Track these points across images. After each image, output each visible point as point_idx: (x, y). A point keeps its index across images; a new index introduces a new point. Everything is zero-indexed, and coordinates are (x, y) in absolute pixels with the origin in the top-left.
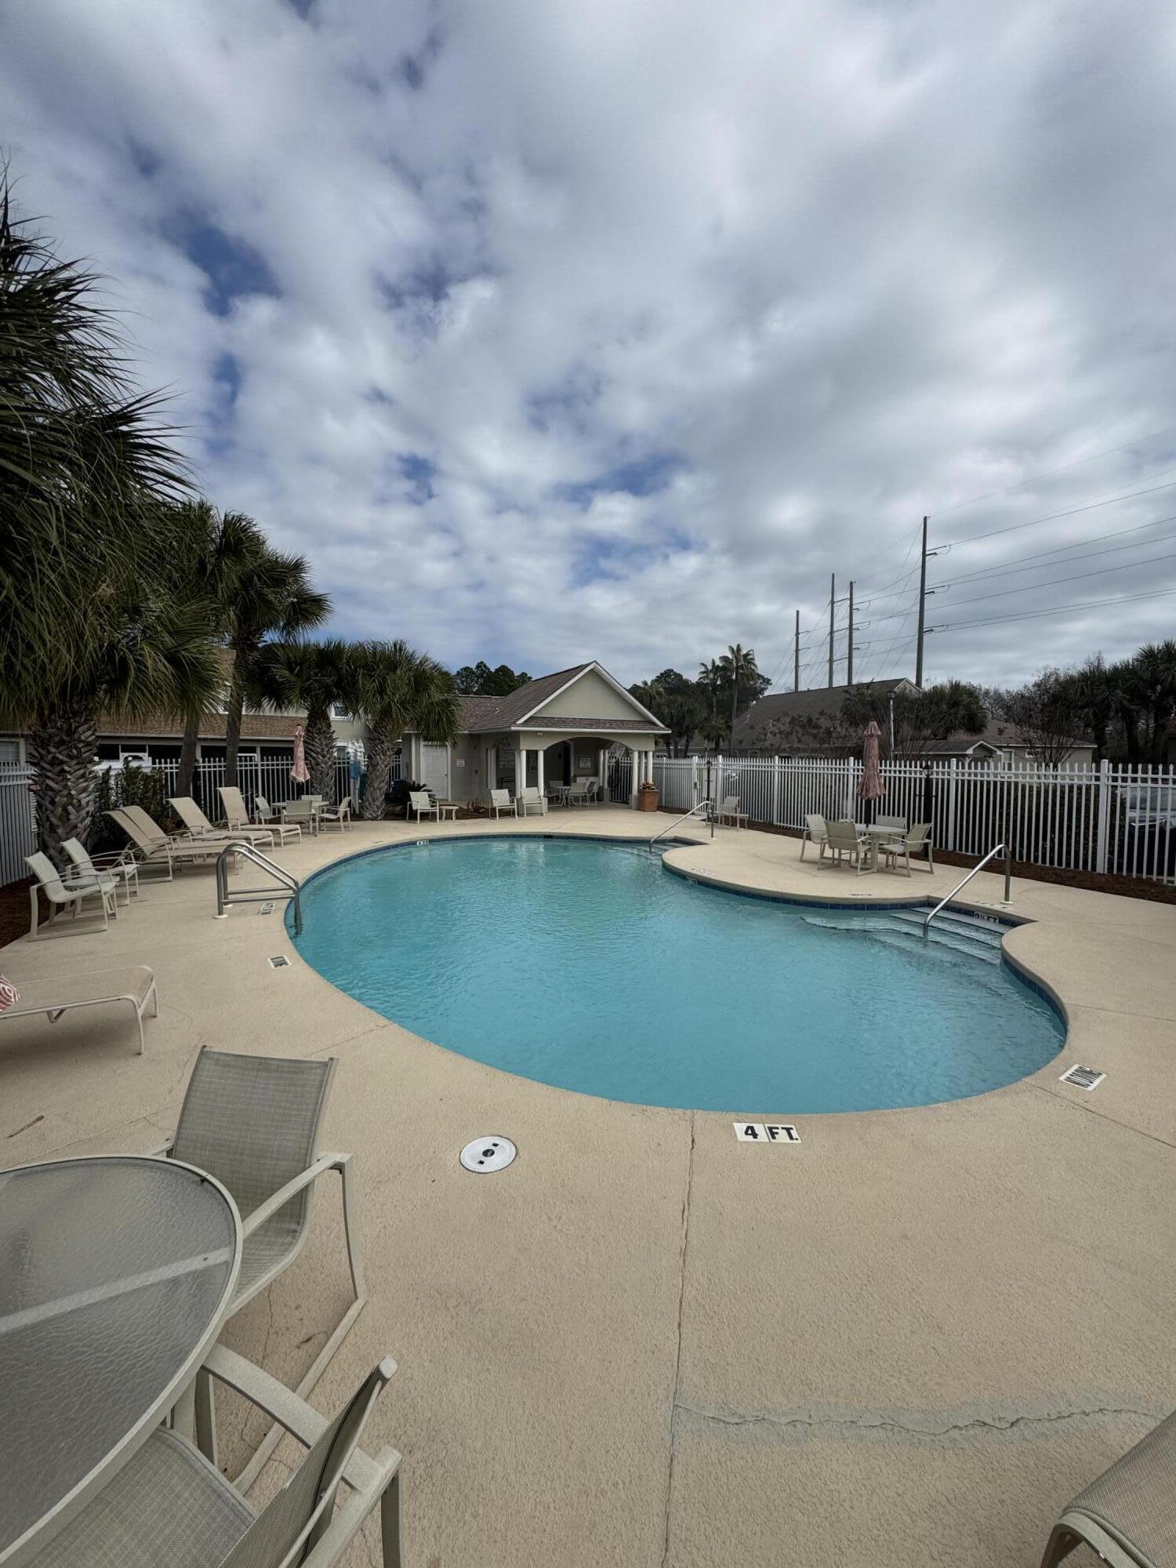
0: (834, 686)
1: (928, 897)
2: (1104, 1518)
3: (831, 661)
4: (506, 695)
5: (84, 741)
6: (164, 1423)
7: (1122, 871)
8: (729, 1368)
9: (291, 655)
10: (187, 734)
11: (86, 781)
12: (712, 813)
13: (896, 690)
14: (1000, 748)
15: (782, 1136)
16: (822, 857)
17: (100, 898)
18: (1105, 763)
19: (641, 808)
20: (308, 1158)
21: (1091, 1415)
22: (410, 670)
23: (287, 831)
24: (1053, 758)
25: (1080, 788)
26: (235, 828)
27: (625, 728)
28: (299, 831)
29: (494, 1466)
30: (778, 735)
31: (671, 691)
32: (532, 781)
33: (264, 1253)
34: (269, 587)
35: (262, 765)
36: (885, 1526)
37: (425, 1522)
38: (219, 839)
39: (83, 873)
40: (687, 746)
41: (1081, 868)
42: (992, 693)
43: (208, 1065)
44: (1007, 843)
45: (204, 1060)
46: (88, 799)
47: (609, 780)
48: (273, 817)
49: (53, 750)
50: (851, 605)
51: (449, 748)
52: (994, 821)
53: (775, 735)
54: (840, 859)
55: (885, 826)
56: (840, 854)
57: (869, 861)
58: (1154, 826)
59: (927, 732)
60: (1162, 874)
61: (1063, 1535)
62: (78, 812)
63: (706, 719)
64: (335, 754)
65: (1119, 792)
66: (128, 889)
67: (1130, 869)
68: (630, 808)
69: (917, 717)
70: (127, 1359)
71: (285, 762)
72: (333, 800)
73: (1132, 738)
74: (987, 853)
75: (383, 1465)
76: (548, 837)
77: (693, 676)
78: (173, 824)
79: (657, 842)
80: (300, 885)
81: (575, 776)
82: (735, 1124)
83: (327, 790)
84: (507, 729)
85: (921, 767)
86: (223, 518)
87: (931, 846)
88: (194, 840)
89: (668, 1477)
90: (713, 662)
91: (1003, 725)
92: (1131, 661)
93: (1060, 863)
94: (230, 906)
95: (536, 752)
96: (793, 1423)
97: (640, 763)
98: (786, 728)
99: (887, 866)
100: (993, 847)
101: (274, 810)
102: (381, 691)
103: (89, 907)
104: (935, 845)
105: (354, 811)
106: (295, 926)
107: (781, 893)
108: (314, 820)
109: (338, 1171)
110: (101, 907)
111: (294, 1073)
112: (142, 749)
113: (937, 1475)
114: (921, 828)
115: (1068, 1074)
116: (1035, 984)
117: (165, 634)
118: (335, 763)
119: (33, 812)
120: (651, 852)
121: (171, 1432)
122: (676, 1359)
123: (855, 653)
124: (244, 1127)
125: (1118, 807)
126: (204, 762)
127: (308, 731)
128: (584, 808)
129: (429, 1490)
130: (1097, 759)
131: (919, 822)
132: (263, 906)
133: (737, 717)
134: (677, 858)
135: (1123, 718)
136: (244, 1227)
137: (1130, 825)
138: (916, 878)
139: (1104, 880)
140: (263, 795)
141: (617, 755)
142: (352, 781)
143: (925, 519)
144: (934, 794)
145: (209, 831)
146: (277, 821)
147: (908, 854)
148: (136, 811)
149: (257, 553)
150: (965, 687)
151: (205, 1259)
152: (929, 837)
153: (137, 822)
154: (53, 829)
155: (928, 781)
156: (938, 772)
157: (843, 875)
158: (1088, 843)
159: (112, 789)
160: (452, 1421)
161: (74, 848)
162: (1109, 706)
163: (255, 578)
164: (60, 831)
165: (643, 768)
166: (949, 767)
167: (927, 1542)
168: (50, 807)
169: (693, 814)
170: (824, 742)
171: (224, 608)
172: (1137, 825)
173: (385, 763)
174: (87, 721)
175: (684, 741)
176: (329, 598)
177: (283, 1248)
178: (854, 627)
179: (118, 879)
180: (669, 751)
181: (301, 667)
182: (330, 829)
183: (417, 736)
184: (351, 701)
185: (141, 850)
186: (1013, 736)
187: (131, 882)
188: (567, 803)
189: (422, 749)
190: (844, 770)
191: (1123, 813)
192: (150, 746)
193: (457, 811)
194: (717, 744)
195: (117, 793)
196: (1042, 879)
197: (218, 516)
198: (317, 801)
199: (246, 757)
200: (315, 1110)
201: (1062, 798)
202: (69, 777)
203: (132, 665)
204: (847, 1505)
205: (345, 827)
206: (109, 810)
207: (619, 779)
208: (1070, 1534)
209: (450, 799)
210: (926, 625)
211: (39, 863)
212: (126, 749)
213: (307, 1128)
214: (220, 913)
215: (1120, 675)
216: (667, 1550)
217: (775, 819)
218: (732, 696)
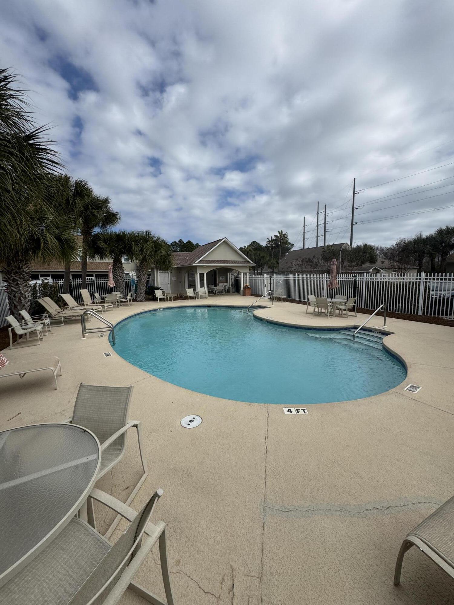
0: (319, 246)
1: (355, 325)
2: (422, 537)
3: (317, 237)
4: (191, 251)
5: (25, 272)
6: (75, 516)
7: (428, 314)
8: (284, 493)
9: (105, 237)
10: (66, 269)
11: (27, 287)
12: (272, 296)
13: (343, 247)
14: (382, 269)
15: (301, 412)
16: (314, 311)
17: (36, 333)
18: (423, 273)
19: (244, 295)
20: (124, 423)
21: (415, 504)
22: (153, 242)
23: (107, 306)
24: (402, 272)
25: (413, 283)
26: (87, 305)
27: (238, 264)
28: (112, 306)
29: (198, 529)
30: (297, 266)
31: (255, 249)
32: (202, 285)
33: (109, 457)
34: (95, 209)
35: (96, 281)
36: (342, 544)
37: (174, 548)
38: (81, 310)
39: (29, 323)
40: (262, 271)
41: (412, 313)
42: (379, 248)
43: (84, 390)
44: (385, 304)
45: (82, 388)
46: (28, 295)
47: (232, 284)
48: (101, 301)
49: (13, 275)
50: (325, 214)
51: (169, 274)
52: (380, 296)
53: (296, 265)
54: (321, 312)
55: (338, 299)
56: (321, 310)
57: (332, 313)
58: (441, 297)
59: (354, 264)
60: (443, 315)
61: (407, 543)
62: (25, 299)
63: (269, 260)
64: (125, 276)
65: (428, 284)
66: (47, 329)
67: (431, 314)
68: (240, 295)
69: (351, 258)
70: (61, 493)
71: (105, 280)
72: (125, 294)
73: (433, 265)
74: (377, 309)
75: (159, 527)
76: (209, 306)
77: (264, 244)
78: (63, 304)
79: (251, 307)
80: (114, 326)
81: (219, 283)
82: (284, 408)
83: (122, 290)
84: (192, 265)
85: (352, 276)
86: (75, 182)
87: (356, 306)
88: (71, 310)
89: (262, 530)
90: (272, 238)
91: (383, 260)
92: (433, 234)
93: (404, 312)
94: (87, 334)
95: (203, 274)
96: (308, 511)
97: (243, 277)
98: (300, 263)
99: (339, 314)
100: (379, 306)
101: (102, 298)
102: (142, 250)
103: (32, 336)
104: (357, 306)
105: (133, 298)
106: (113, 341)
107: (299, 325)
108: (118, 302)
109: (135, 427)
110: (37, 336)
111: (117, 392)
112: (48, 276)
113: (360, 526)
114: (352, 300)
115: (407, 387)
116: (395, 356)
117: (55, 229)
118: (125, 280)
119: (7, 300)
120: (249, 311)
121: (79, 519)
122: (264, 490)
123: (326, 233)
124: (99, 412)
125: (427, 290)
126: (73, 280)
127: (113, 267)
128: (222, 295)
129: (175, 537)
130: (419, 272)
131: (351, 297)
132: (100, 334)
133: (281, 259)
134: (259, 313)
135: (430, 256)
136: (101, 447)
137: (432, 297)
138: (350, 319)
139: (421, 317)
140: (97, 292)
141: (235, 275)
142: (132, 286)
143: (355, 179)
144: (357, 286)
145: (76, 307)
146: (104, 302)
147: (347, 310)
148: (48, 299)
149: (90, 195)
150: (369, 246)
151: (88, 458)
152: (355, 303)
153: (48, 303)
154: (15, 306)
155: (355, 281)
156: (359, 278)
157: (322, 318)
158: (415, 304)
159: (38, 291)
160: (182, 514)
161: (24, 313)
162: (424, 252)
163: (89, 206)
164: (18, 307)
165: (245, 279)
166: (363, 276)
167: (356, 548)
168: (14, 298)
169: (264, 296)
170: (315, 268)
171: (78, 218)
172: (434, 297)
173: (144, 279)
174: (25, 264)
175: (260, 269)
176: (119, 214)
177: (116, 455)
178: (326, 223)
179: (43, 325)
180: (255, 273)
181: (110, 242)
182: (124, 305)
183: (157, 269)
184: (130, 255)
185: (51, 314)
186: (387, 264)
187: (48, 327)
188: (216, 294)
189: (159, 274)
190: (323, 278)
191: (429, 292)
192: (51, 275)
193: (173, 297)
194: (273, 270)
195: (40, 293)
196: (397, 318)
197: (73, 181)
198: (119, 294)
199: (90, 278)
200: (126, 405)
201: (406, 287)
202: (20, 286)
203: (42, 241)
204: (328, 537)
205: (130, 304)
206: (37, 299)
207: (235, 284)
208: (409, 543)
209: (170, 293)
210: (354, 221)
211: (11, 319)
212: (42, 276)
213: (123, 412)
214: (84, 337)
215: (429, 240)
216: (263, 554)
217: (296, 298)
218: (279, 251)
